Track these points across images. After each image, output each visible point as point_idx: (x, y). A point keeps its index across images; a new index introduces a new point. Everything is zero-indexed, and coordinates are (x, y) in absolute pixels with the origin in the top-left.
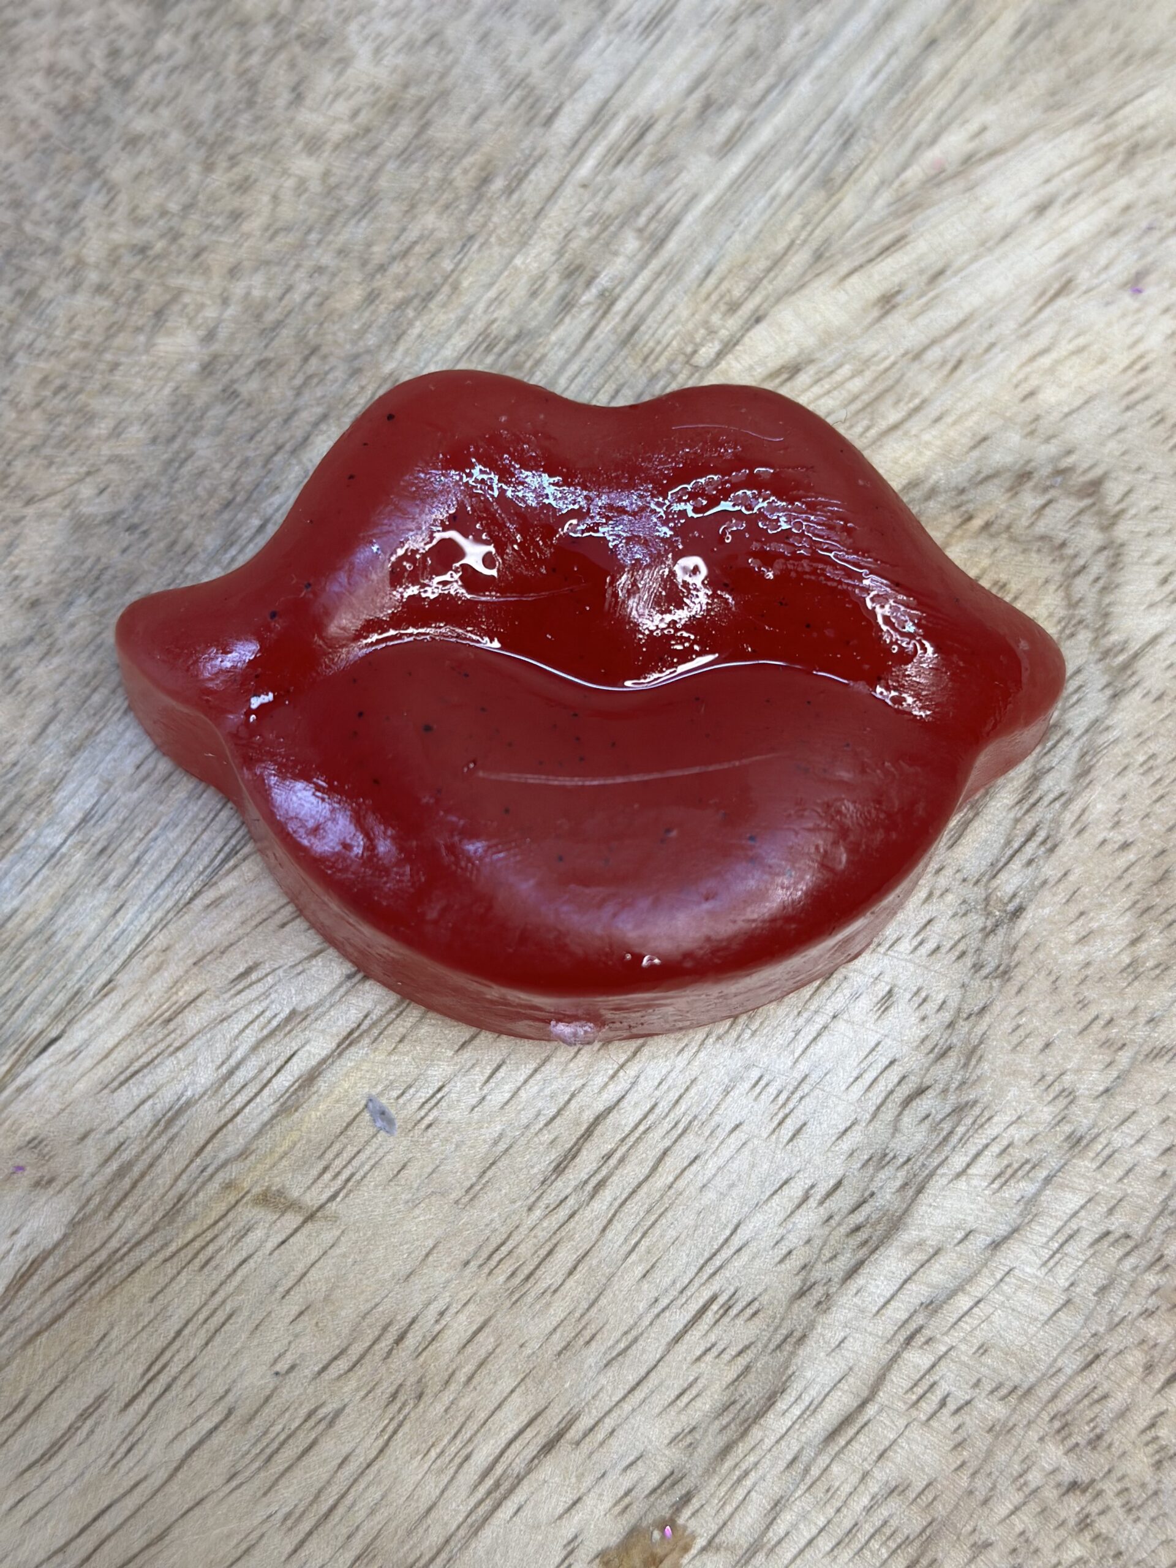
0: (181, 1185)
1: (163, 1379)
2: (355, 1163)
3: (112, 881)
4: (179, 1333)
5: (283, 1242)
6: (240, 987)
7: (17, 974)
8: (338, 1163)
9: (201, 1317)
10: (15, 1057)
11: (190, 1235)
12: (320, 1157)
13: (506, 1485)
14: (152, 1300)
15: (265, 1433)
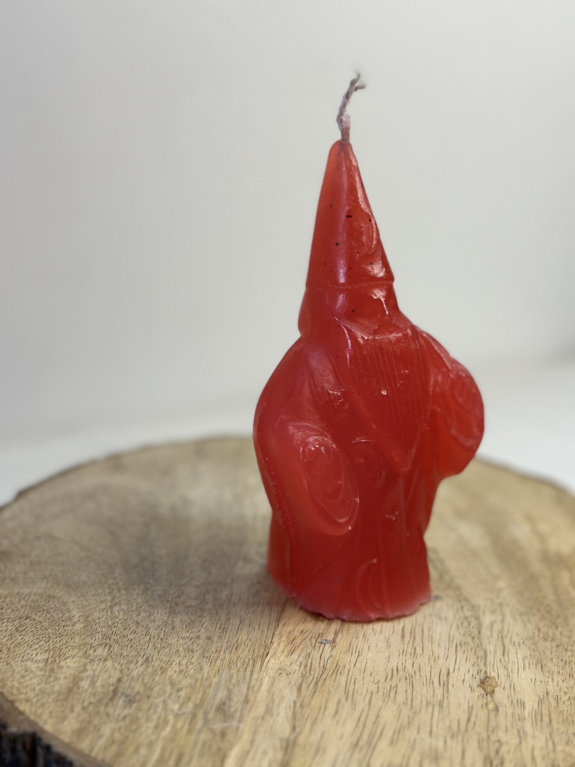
0: (322, 664)
1: (351, 693)
2: (358, 650)
3: (256, 628)
4: (346, 685)
5: (355, 665)
6: (303, 634)
7: (248, 647)
8: (354, 651)
9: (349, 681)
10: (261, 659)
11: (332, 671)
12: (349, 651)
13: (446, 682)
14: (334, 682)
15: (384, 693)
